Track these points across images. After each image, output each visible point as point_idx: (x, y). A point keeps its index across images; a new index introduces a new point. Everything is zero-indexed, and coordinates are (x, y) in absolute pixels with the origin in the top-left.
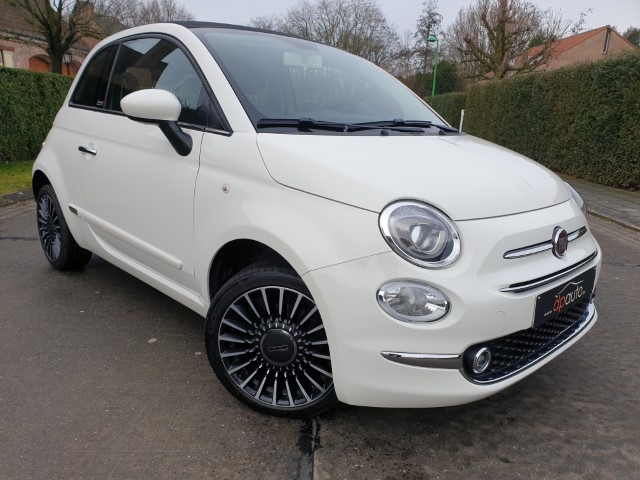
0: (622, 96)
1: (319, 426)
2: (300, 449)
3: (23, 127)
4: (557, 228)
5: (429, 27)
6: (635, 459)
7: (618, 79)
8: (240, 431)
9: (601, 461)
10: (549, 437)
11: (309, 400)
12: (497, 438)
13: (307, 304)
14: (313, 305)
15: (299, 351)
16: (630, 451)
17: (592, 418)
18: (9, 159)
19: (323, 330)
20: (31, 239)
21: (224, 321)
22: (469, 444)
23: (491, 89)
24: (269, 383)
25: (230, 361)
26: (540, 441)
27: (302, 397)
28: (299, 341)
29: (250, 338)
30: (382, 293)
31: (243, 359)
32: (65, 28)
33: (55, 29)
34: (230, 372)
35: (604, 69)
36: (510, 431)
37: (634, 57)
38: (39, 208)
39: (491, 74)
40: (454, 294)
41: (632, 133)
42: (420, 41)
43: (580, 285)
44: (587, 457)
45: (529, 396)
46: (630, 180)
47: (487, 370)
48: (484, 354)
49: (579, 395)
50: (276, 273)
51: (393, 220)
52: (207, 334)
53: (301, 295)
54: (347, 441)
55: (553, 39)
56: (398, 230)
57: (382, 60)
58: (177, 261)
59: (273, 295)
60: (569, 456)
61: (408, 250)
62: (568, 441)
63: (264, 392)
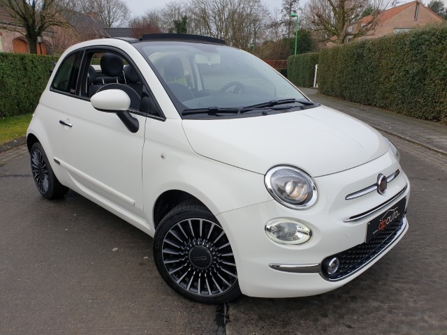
0: (426, 56)
1: (228, 307)
2: (217, 323)
3: (13, 93)
4: (380, 175)
5: (291, 5)
6: (433, 322)
7: (423, 44)
8: (177, 312)
9: (411, 325)
10: (377, 309)
11: (221, 292)
12: (344, 310)
13: (218, 230)
14: (222, 230)
15: (214, 260)
16: (430, 317)
17: (406, 294)
18: (4, 116)
19: (229, 246)
20: (26, 176)
21: (165, 240)
22: (325, 316)
23: (336, 50)
24: (195, 280)
25: (170, 266)
26: (372, 312)
27: (216, 289)
28: (214, 253)
29: (182, 251)
30: (269, 227)
31: (178, 265)
32: (38, 19)
33: (31, 21)
34: (170, 273)
35: (413, 37)
36: (352, 305)
37: (433, 29)
38: (32, 157)
39: (335, 38)
40: (314, 227)
41: (434, 82)
42: (285, 16)
43: (395, 211)
44: (402, 322)
45: (365, 281)
46: (433, 115)
47: (337, 271)
48: (335, 262)
49: (397, 278)
50: (197, 209)
51: (273, 179)
52: (154, 249)
53: (213, 224)
54: (246, 317)
55: (378, 12)
56: (277, 185)
57: (258, 29)
58: (132, 201)
59: (196, 224)
60: (390, 322)
61: (283, 197)
62: (390, 312)
63: (192, 286)
